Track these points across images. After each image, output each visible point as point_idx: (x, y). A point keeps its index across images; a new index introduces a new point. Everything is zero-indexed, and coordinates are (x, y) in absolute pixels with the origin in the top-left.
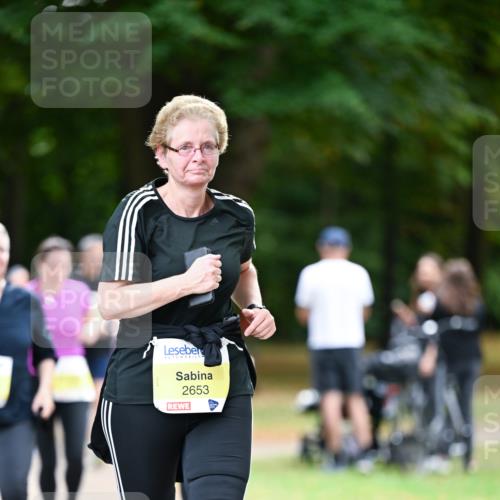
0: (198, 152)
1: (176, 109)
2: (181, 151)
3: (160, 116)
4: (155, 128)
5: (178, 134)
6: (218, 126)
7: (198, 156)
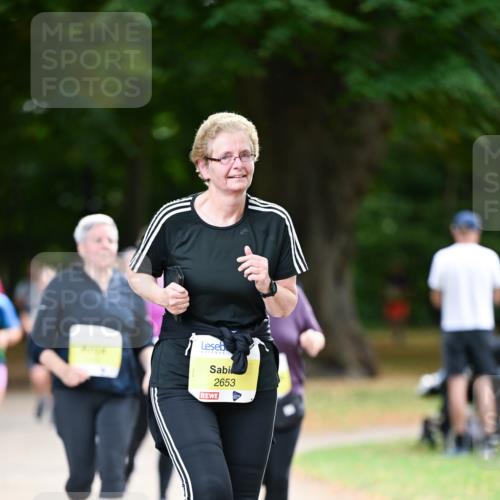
0: (238, 160)
1: (214, 124)
2: (223, 161)
5: (218, 146)
7: (238, 163)
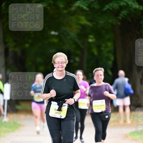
0: (61, 64)
3: (53, 57)
4: (53, 59)
6: (65, 59)
7: (61, 65)
